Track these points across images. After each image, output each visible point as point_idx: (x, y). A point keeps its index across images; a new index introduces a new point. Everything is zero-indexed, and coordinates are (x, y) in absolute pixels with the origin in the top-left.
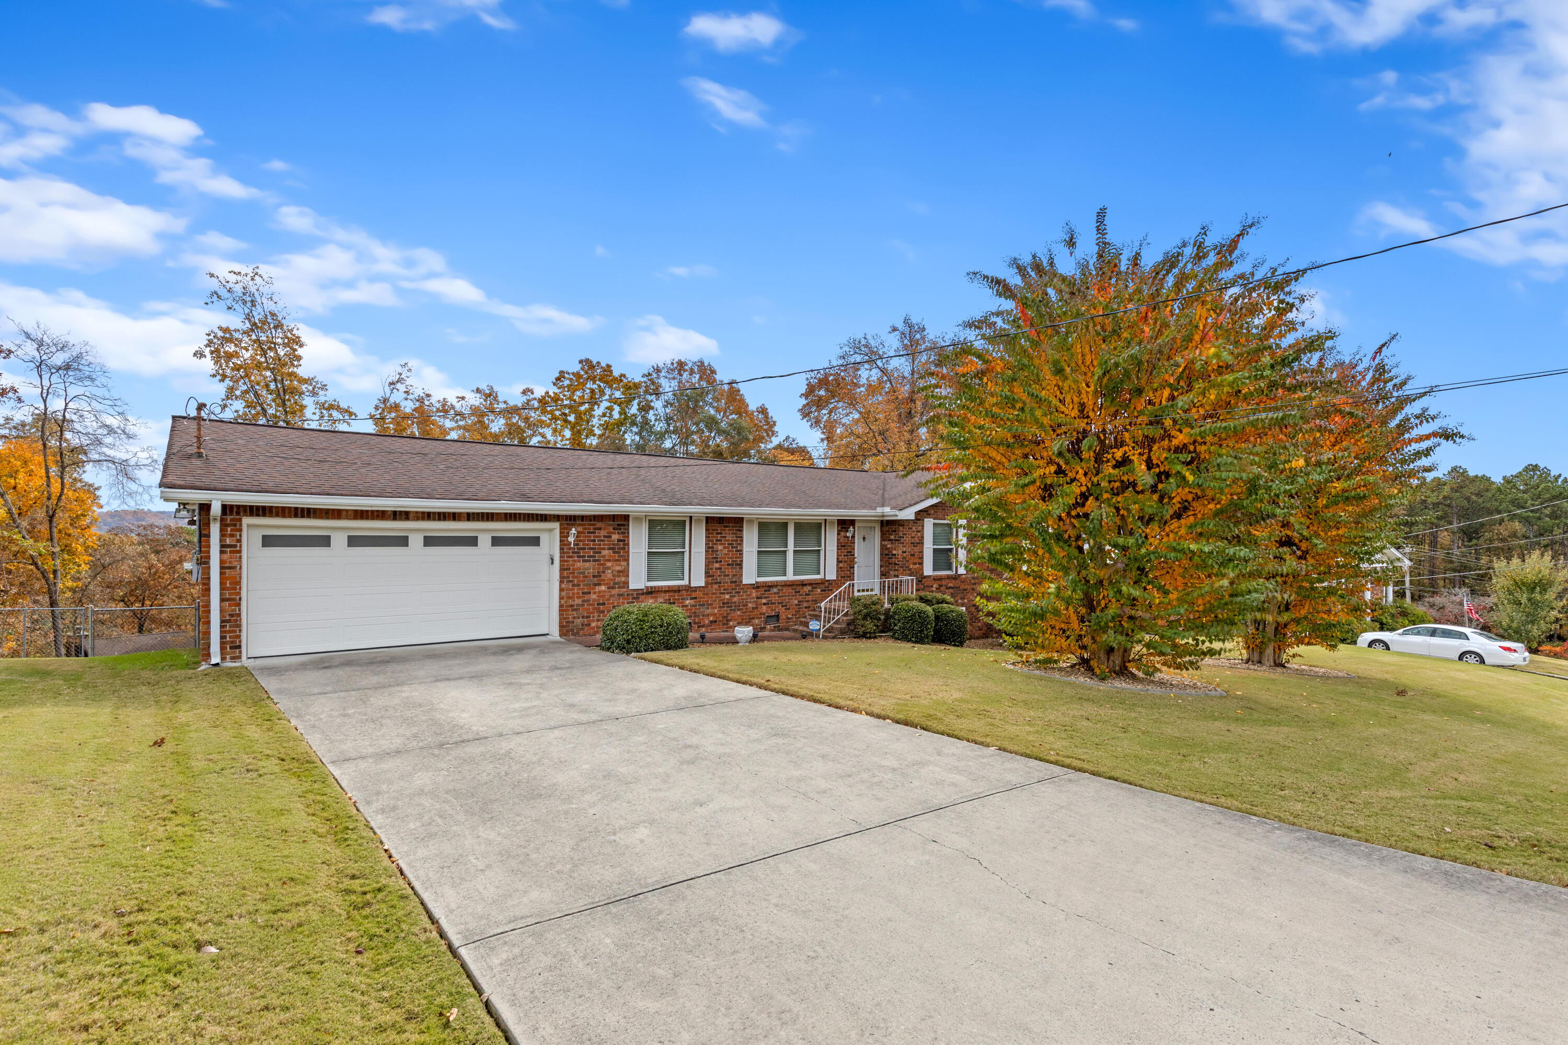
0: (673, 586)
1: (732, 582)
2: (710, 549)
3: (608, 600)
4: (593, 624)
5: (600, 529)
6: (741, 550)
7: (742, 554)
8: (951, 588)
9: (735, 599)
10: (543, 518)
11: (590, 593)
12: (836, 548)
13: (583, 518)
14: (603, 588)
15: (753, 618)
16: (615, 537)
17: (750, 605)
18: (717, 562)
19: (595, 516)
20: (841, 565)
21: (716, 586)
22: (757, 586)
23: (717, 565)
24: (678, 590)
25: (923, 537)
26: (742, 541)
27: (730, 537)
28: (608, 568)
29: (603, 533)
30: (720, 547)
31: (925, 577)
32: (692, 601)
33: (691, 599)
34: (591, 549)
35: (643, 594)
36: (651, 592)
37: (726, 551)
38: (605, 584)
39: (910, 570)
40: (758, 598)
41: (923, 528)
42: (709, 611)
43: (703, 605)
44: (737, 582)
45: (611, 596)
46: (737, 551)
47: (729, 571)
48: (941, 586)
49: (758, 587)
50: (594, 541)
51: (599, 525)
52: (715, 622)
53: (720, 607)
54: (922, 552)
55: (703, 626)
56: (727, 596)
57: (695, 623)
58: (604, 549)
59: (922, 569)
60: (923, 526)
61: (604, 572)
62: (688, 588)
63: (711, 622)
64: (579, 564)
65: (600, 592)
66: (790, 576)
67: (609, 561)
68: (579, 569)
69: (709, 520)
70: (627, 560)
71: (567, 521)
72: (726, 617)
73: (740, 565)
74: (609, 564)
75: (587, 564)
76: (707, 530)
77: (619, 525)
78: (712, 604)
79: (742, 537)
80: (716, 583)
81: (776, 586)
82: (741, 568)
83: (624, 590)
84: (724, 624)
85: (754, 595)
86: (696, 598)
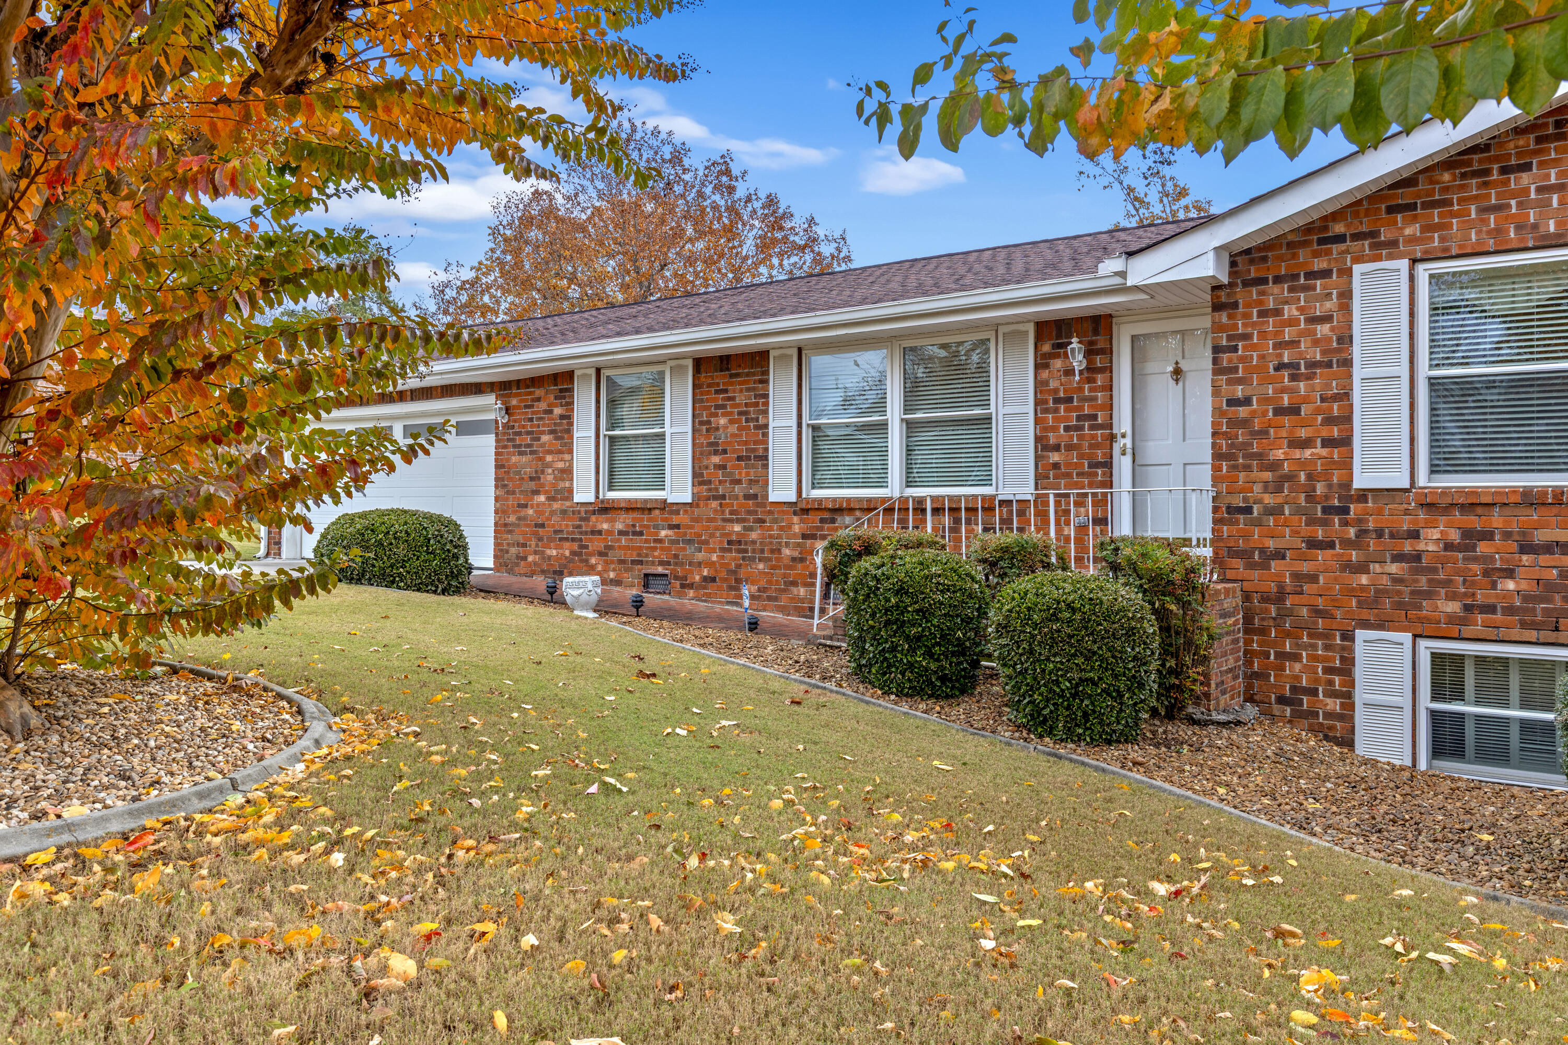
0: (636, 501)
1: (747, 497)
2: (702, 425)
3: (549, 519)
4: (530, 559)
5: (538, 399)
6: (766, 426)
7: (766, 435)
8: (1549, 548)
9: (754, 535)
10: (476, 389)
11: (526, 506)
12: (1030, 408)
13: (518, 383)
14: (542, 498)
15: (794, 584)
16: (558, 411)
17: (787, 552)
18: (716, 453)
19: (533, 380)
20: (1055, 457)
21: (714, 504)
22: (803, 508)
23: (716, 459)
24: (644, 508)
25: (1346, 339)
26: (766, 404)
27: (741, 399)
28: (549, 465)
29: (543, 406)
30: (723, 421)
31: (1363, 495)
32: (670, 532)
33: (671, 527)
34: (528, 433)
35: (594, 513)
36: (605, 509)
37: (733, 429)
38: (546, 492)
39: (1274, 466)
40: (804, 536)
41: (1346, 306)
42: (700, 556)
43: (690, 542)
44: (757, 498)
45: (553, 513)
46: (757, 427)
47: (742, 473)
48: (1471, 536)
49: (806, 511)
50: (531, 420)
51: (539, 392)
52: (713, 580)
53: (723, 550)
54: (1345, 396)
55: (691, 586)
56: (737, 528)
57: (676, 578)
58: (543, 433)
59: (1347, 464)
60: (1346, 295)
61: (543, 472)
62: (664, 505)
63: (705, 579)
64: (514, 459)
65: (538, 505)
66: (894, 488)
67: (550, 452)
68: (515, 465)
69: (700, 364)
70: (571, 452)
71: (502, 387)
72: (734, 572)
73: (764, 458)
74: (549, 458)
75: (524, 459)
76: (695, 386)
77: (561, 391)
78: (706, 542)
79: (766, 396)
80: (715, 498)
81: (851, 510)
82: (766, 466)
83: (568, 503)
84: (731, 588)
85: (796, 529)
86: (677, 527)
